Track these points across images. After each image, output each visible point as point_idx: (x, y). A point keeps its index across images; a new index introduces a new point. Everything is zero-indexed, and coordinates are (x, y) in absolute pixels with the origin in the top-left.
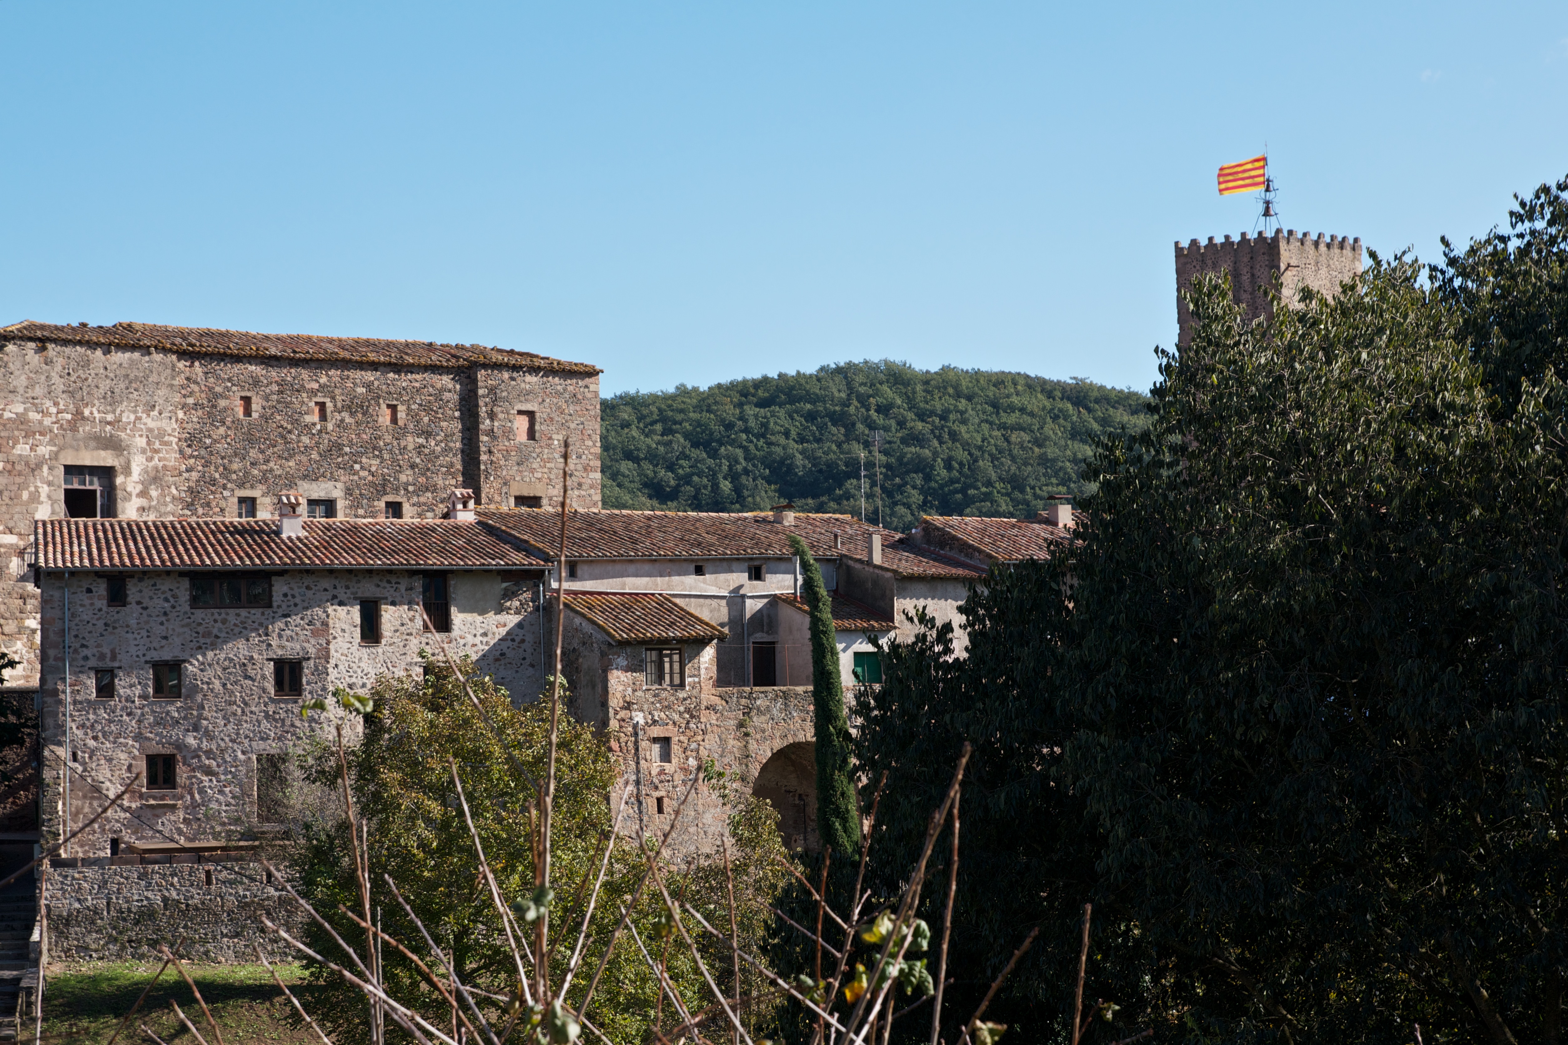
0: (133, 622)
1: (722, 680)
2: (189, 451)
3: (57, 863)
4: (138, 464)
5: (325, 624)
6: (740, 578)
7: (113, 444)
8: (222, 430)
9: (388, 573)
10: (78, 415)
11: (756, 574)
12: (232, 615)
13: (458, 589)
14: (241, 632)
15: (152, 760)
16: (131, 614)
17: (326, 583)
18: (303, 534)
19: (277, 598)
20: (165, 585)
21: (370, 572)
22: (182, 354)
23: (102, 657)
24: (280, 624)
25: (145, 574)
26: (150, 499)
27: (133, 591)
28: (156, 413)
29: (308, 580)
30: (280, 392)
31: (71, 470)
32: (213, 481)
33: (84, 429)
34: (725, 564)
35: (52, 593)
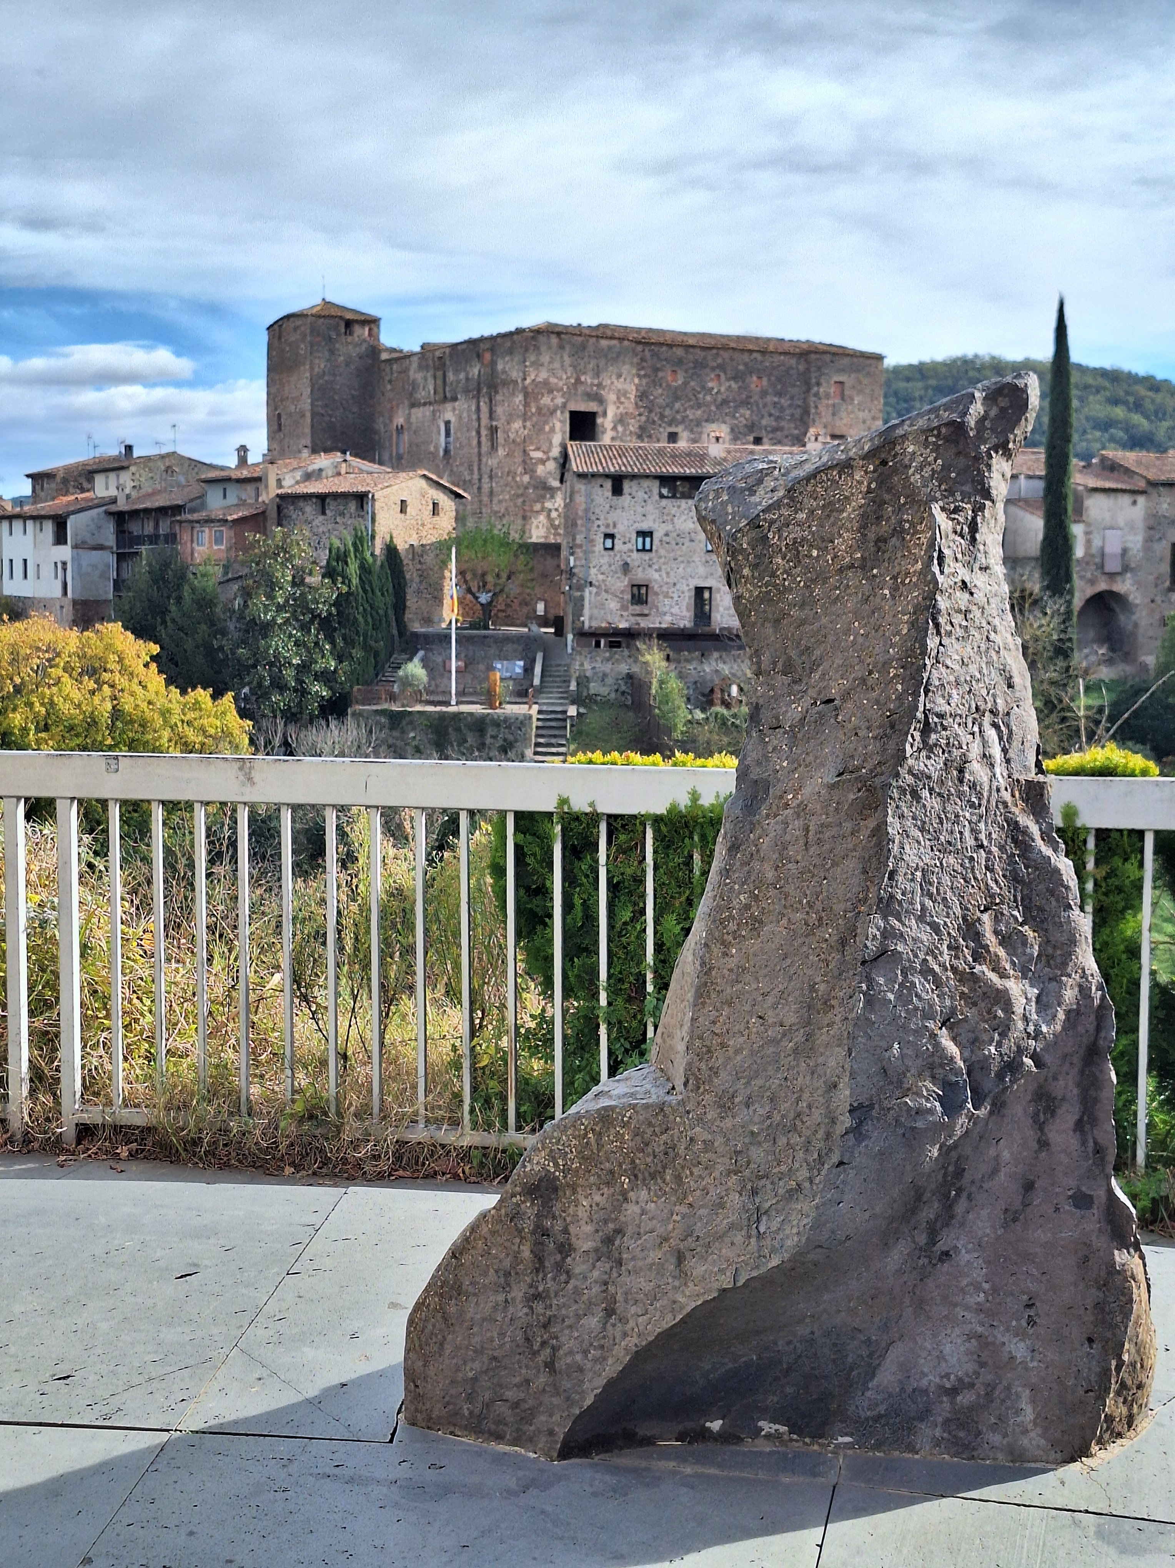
0: (626, 505)
2: (640, 403)
4: (612, 412)
7: (597, 398)
12: (683, 503)
14: (688, 513)
15: (634, 588)
16: (625, 500)
18: (723, 455)
20: (646, 483)
22: (638, 344)
25: (634, 476)
27: (627, 486)
28: (622, 380)
31: (573, 414)
32: (654, 422)
33: (581, 389)
35: (580, 487)
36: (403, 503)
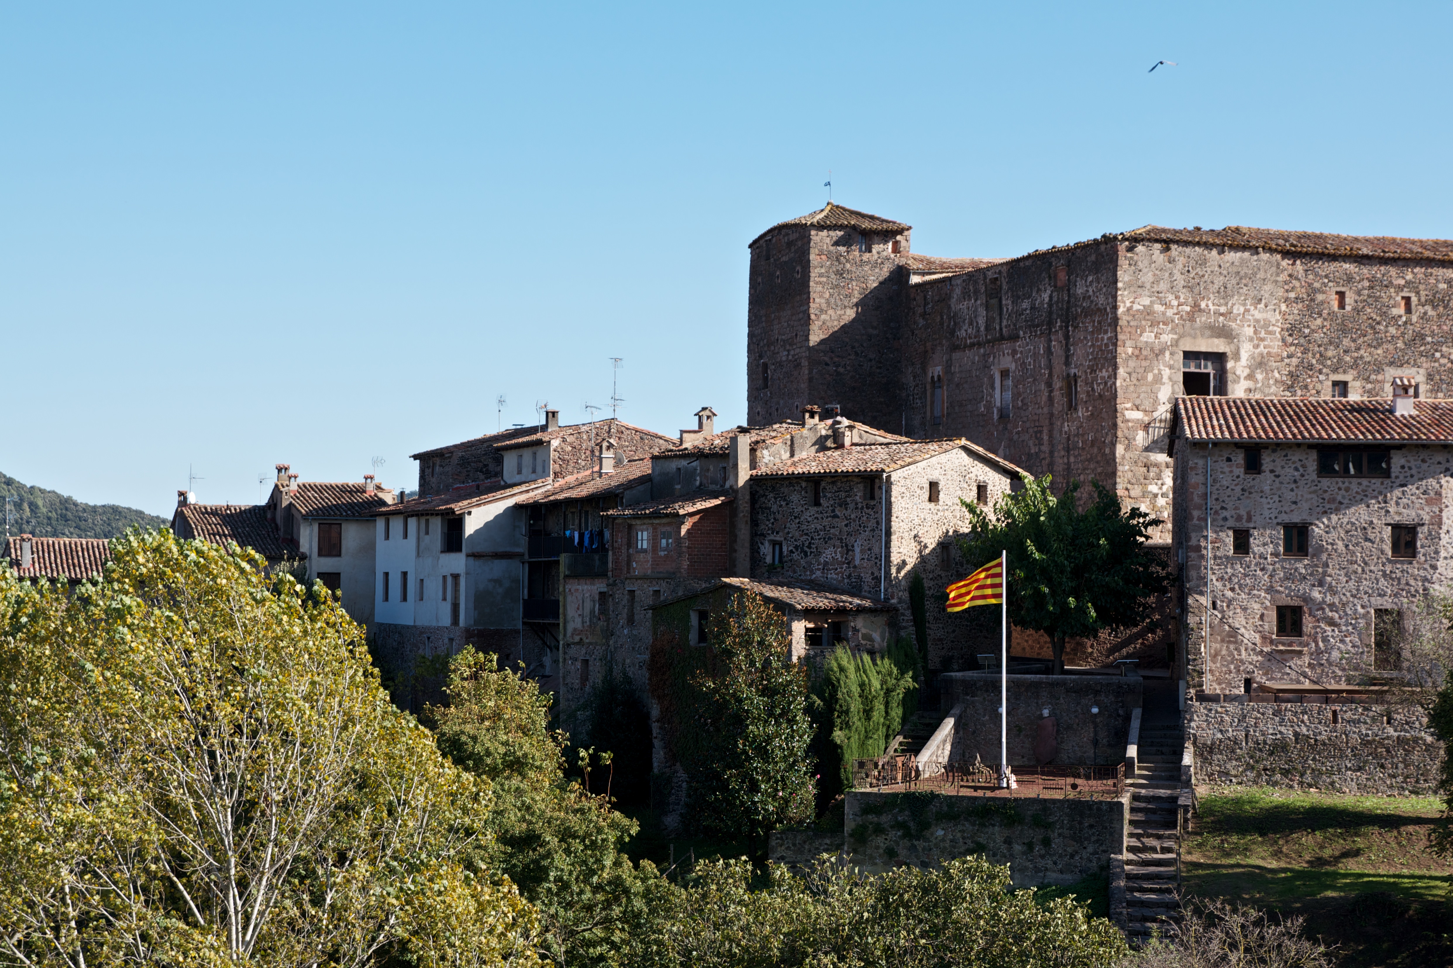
0: (1267, 488)
2: (1290, 340)
3: (1202, 697)
4: (1246, 351)
5: (1439, 494)
7: (1225, 333)
8: (1319, 321)
10: (1196, 306)
12: (1354, 485)
14: (1362, 498)
15: (1282, 611)
16: (1265, 481)
17: (1440, 457)
18: (1414, 412)
19: (1395, 470)
20: (1296, 456)
22: (1286, 254)
23: (1239, 518)
24: (1397, 492)
25: (1278, 446)
26: (1256, 381)
27: (1267, 461)
28: (1262, 305)
29: (1424, 454)
30: (1371, 288)
31: (1189, 355)
32: (1311, 367)
33: (1201, 320)
35: (1197, 461)
36: (934, 487)
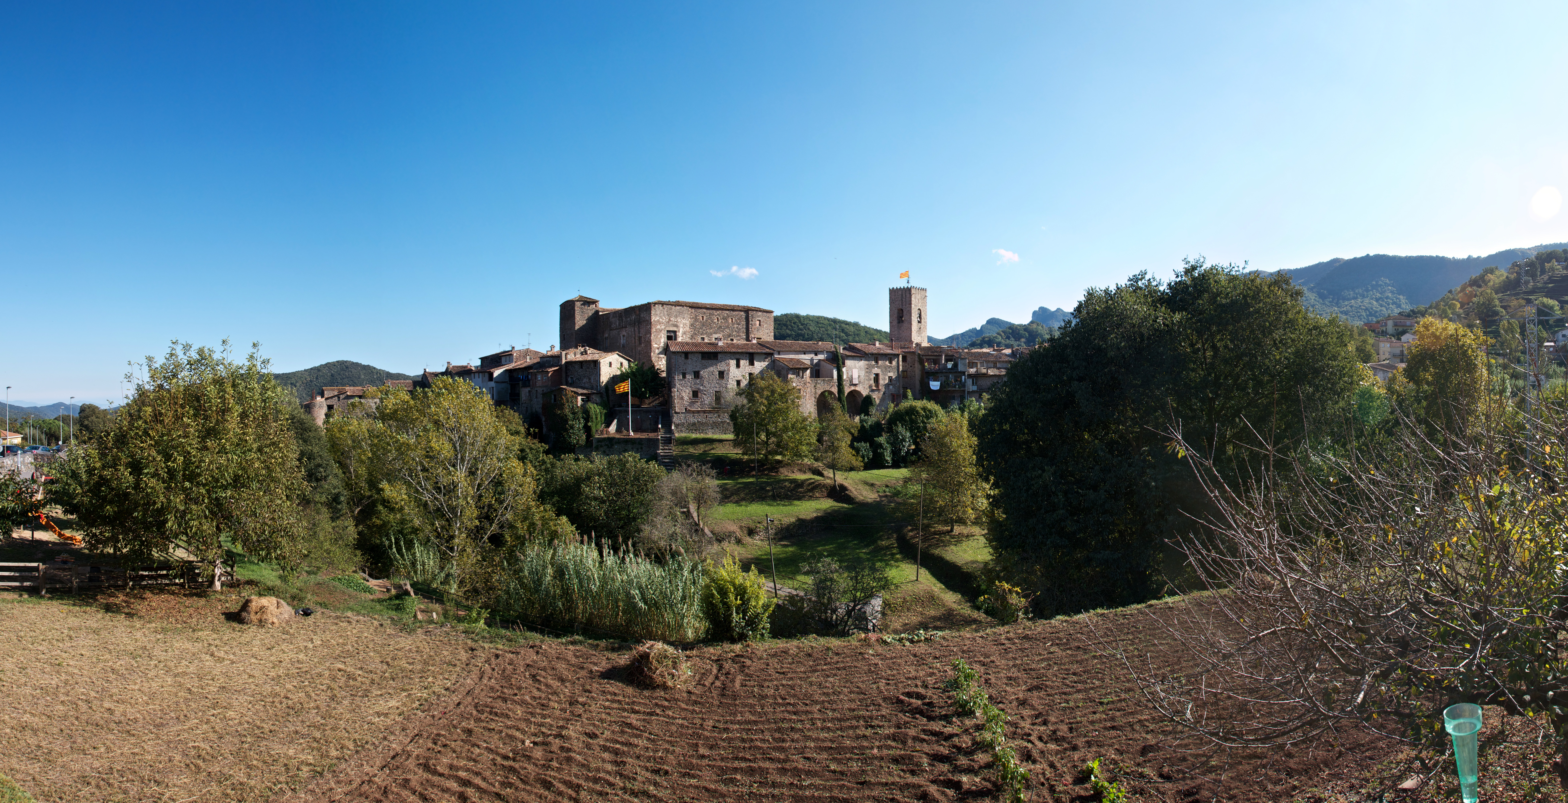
0: (690, 363)
1: (812, 376)
2: (691, 328)
3: (676, 413)
4: (681, 330)
5: (729, 364)
6: (813, 355)
7: (676, 326)
8: (698, 323)
9: (742, 353)
10: (670, 320)
11: (816, 355)
12: (710, 362)
13: (756, 357)
14: (712, 365)
15: (694, 392)
16: (689, 361)
17: (729, 355)
18: (721, 345)
19: (719, 358)
20: (694, 355)
21: (738, 353)
22: (690, 307)
24: (720, 364)
25: (692, 353)
26: (684, 337)
27: (690, 356)
28: (685, 320)
29: (725, 355)
30: (709, 315)
31: (668, 331)
32: (696, 334)
33: (671, 323)
34: (810, 352)
35: (673, 356)
36: (610, 363)
